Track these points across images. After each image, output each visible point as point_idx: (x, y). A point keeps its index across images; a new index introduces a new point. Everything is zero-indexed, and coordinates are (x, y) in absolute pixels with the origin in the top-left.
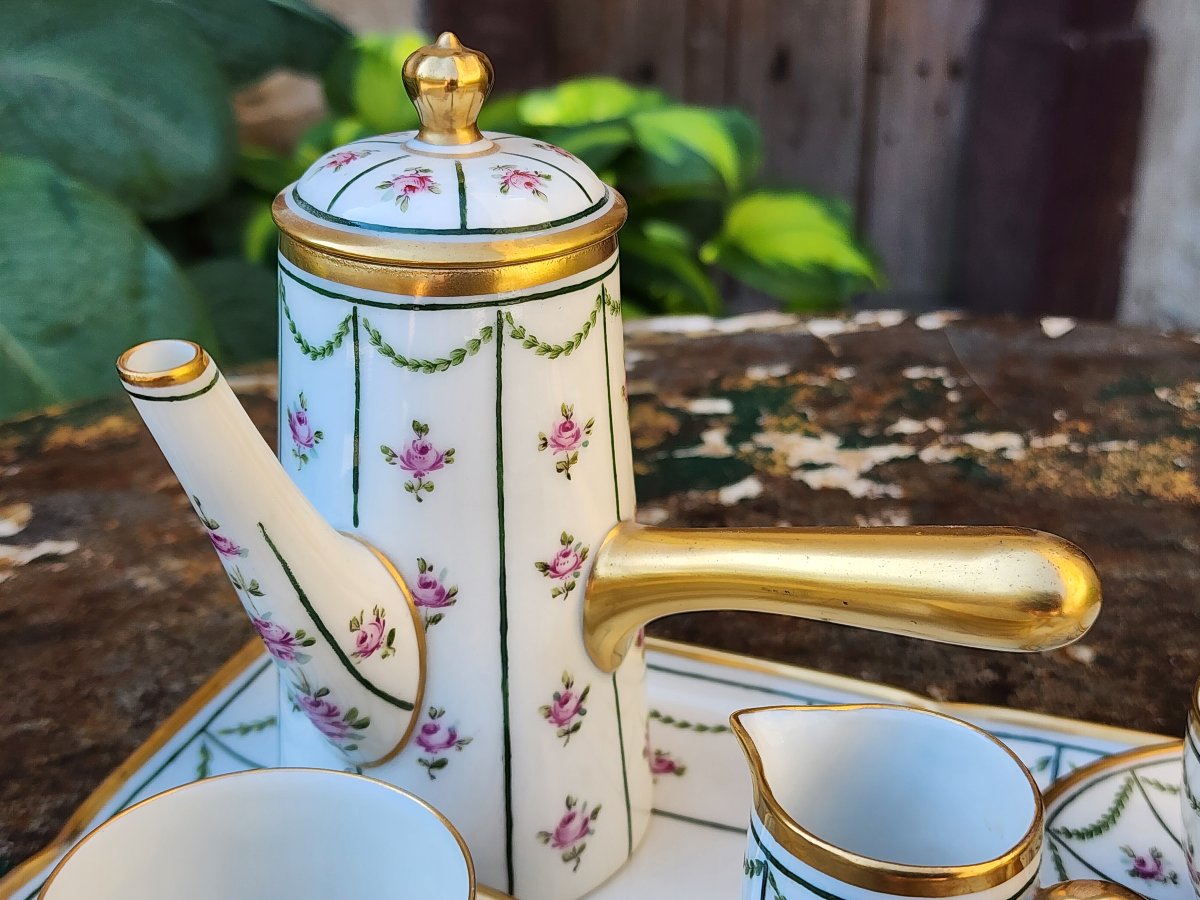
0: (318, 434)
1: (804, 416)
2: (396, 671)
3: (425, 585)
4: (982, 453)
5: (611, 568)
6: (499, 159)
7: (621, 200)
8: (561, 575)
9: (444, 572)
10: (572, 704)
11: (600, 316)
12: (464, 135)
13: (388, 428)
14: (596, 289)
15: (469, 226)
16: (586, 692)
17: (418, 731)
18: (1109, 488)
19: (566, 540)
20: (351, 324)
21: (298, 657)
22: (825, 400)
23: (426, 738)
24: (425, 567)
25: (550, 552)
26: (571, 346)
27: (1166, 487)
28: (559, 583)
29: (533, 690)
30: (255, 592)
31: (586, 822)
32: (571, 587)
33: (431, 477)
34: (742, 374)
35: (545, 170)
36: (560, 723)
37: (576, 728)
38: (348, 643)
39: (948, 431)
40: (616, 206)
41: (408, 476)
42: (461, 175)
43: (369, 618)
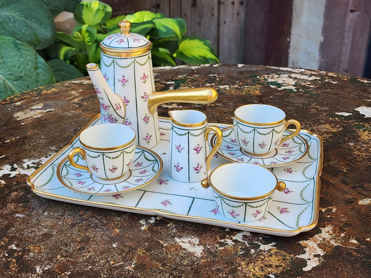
0: (108, 78)
1: (189, 84)
2: (121, 112)
3: (125, 100)
4: (222, 89)
5: (152, 98)
6: (133, 37)
7: (151, 43)
8: (145, 99)
9: (128, 98)
10: (147, 119)
11: (148, 60)
12: (127, 34)
13: (119, 77)
14: (148, 56)
15: (129, 47)
16: (149, 117)
17: (125, 122)
18: (244, 93)
19: (145, 93)
20: (113, 62)
21: (108, 109)
22: (193, 81)
23: (126, 123)
24: (125, 97)
25: (143, 95)
26: (144, 64)
27: (254, 93)
28: (144, 100)
29: (141, 116)
30: (102, 99)
31: (150, 137)
32: (146, 100)
33: (125, 84)
34: (177, 77)
35: (140, 38)
36: (145, 121)
37: (148, 122)
38: (115, 108)
39: (216, 85)
40: (150, 43)
41: (122, 84)
42: (128, 40)
43: (118, 104)
